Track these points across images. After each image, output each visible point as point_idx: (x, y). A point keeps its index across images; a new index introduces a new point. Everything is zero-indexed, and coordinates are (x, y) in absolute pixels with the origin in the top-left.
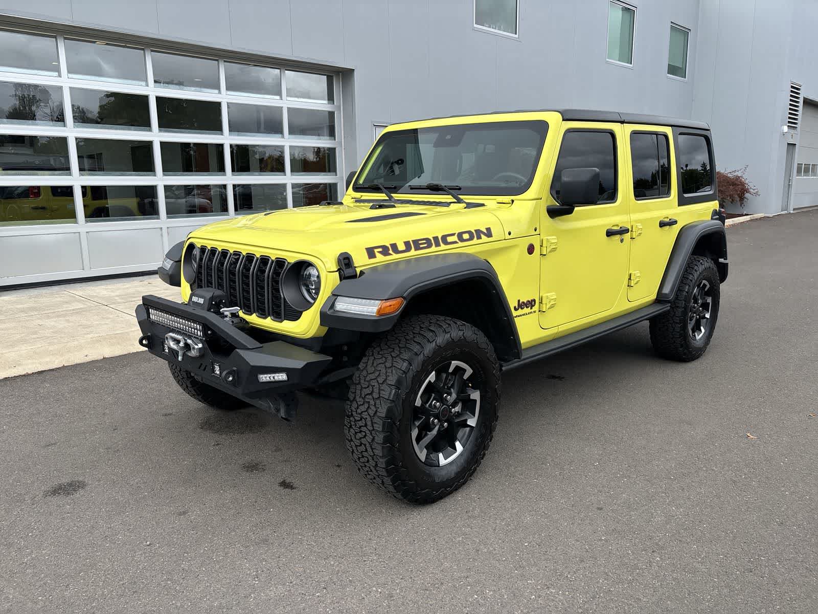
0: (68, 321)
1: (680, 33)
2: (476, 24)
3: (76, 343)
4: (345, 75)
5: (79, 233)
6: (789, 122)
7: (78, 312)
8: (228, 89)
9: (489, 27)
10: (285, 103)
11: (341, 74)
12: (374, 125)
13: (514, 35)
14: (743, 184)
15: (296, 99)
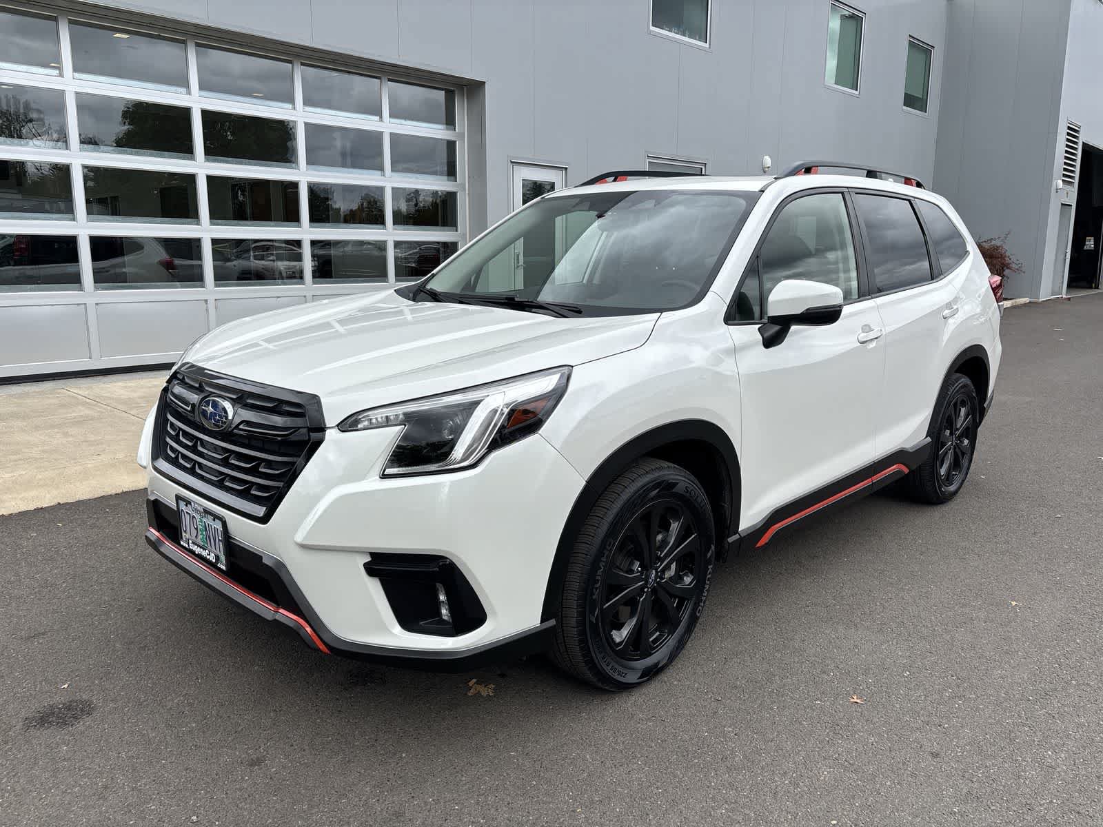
0: (66, 434)
1: (920, 50)
2: (653, 25)
3: (78, 468)
4: (472, 89)
5: (85, 304)
6: (1064, 175)
7: (81, 422)
8: (306, 103)
9: (669, 31)
10: (387, 126)
11: (465, 87)
12: (512, 162)
13: (703, 44)
14: (1002, 257)
15: (403, 121)
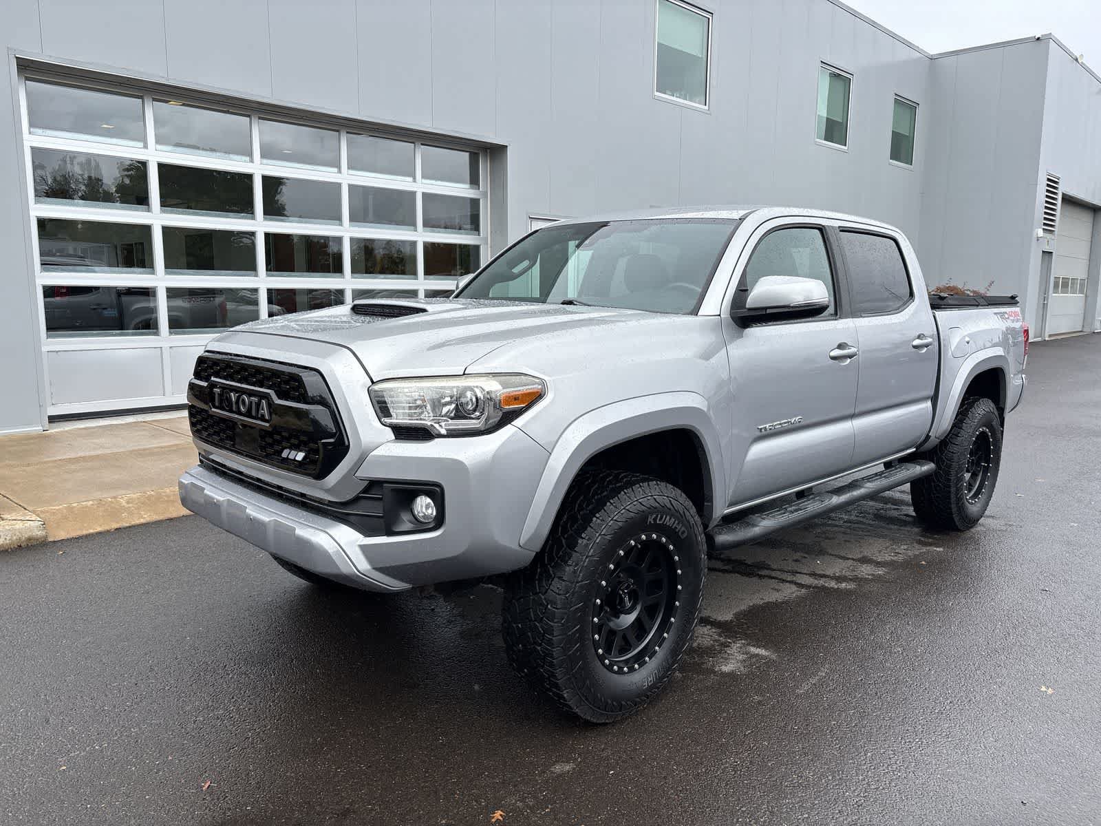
1: (905, 107)
2: (657, 91)
4: (495, 152)
5: (161, 348)
6: (1045, 224)
8: (350, 167)
10: (421, 186)
11: (488, 151)
12: (530, 218)
13: (704, 107)
15: (433, 182)
